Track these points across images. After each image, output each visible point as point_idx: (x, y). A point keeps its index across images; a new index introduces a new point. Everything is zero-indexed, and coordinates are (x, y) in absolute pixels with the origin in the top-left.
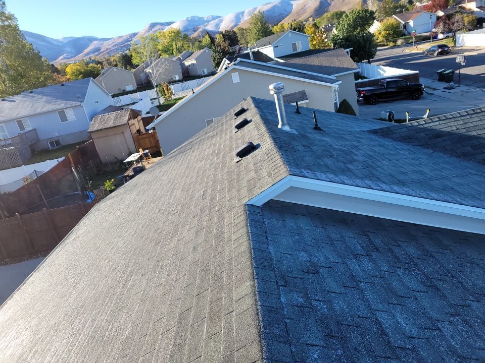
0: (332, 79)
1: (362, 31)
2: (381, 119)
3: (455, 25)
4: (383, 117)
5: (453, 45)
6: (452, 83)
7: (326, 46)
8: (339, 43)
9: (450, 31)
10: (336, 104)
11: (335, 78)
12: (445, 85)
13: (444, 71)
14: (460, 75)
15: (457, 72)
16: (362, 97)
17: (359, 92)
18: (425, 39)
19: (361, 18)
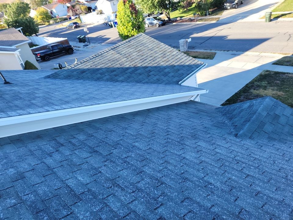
0: (13, 49)
1: (24, 16)
2: (55, 69)
3: (78, 11)
4: (56, 67)
5: (80, 22)
6: (86, 43)
7: (3, 27)
8: (11, 24)
9: (77, 14)
10: (22, 64)
11: (15, 48)
12: (83, 44)
13: (80, 37)
14: (88, 38)
15: (87, 36)
16: (39, 57)
17: (36, 55)
18: (65, 20)
19: (20, 7)
